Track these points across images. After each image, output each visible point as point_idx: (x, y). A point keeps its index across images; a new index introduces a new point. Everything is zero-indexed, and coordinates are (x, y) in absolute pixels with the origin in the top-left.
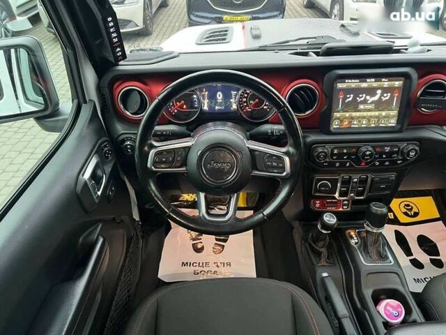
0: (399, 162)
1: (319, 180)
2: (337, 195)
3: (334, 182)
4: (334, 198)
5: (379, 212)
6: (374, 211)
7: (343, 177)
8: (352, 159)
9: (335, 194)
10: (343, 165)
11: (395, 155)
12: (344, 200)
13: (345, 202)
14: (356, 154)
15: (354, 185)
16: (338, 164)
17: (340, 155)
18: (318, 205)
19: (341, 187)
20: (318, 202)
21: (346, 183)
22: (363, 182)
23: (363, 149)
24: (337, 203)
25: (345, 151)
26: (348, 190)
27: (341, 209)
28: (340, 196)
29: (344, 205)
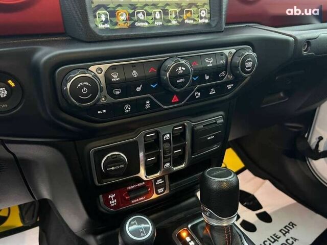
0: (229, 87)
1: (101, 153)
2: (142, 174)
3: (131, 150)
4: (140, 180)
5: (225, 185)
6: (215, 186)
7: (145, 136)
8: (152, 91)
9: (139, 172)
10: (138, 106)
11: (223, 73)
12: (156, 179)
13: (160, 182)
14: (158, 78)
15: (167, 146)
16: (127, 108)
17: (127, 87)
18: (113, 203)
19: (147, 157)
20: (112, 196)
21: (152, 146)
22: (179, 137)
23: (170, 64)
24: (147, 187)
25: (135, 74)
26: (158, 158)
27: (155, 196)
28: (148, 173)
29: (158, 187)
